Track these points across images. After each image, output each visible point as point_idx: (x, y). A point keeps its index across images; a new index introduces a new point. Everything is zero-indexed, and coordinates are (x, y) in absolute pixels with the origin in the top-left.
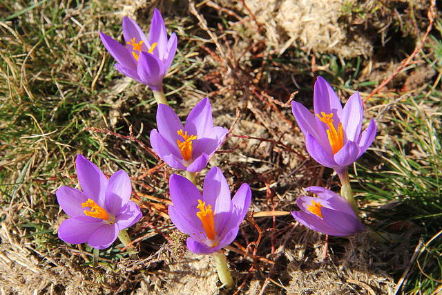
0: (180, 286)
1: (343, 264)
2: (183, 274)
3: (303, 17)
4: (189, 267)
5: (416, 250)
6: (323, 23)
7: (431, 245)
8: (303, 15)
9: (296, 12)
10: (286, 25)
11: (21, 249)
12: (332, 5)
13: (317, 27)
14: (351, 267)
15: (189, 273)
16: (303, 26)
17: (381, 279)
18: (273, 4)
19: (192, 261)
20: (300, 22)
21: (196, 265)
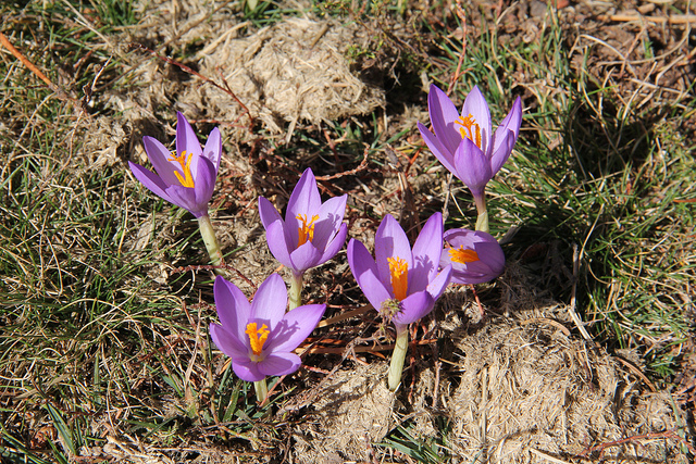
0: (341, 418)
1: (508, 309)
2: (338, 404)
3: (300, 90)
4: (338, 395)
5: (575, 259)
6: (327, 84)
7: (587, 248)
8: (298, 86)
9: (288, 87)
10: (281, 108)
11: (144, 456)
12: (327, 62)
13: (321, 93)
14: (518, 308)
15: (344, 399)
16: (302, 100)
17: (552, 308)
18: (254, 92)
19: (338, 386)
20: (298, 96)
21: (346, 389)
